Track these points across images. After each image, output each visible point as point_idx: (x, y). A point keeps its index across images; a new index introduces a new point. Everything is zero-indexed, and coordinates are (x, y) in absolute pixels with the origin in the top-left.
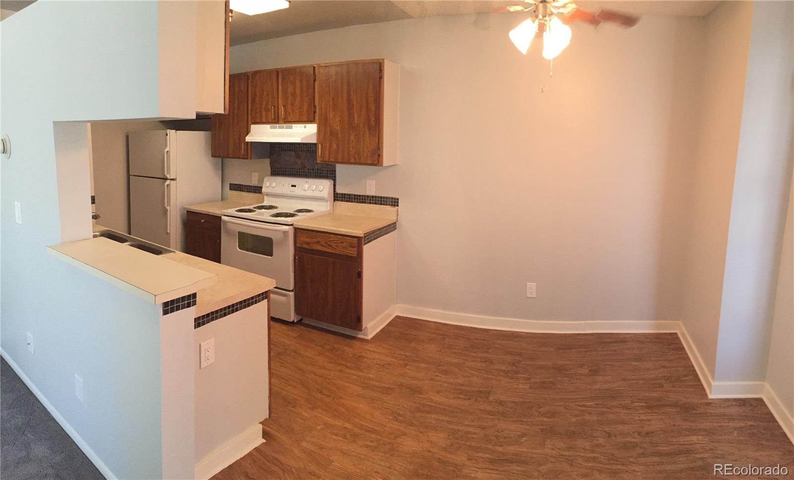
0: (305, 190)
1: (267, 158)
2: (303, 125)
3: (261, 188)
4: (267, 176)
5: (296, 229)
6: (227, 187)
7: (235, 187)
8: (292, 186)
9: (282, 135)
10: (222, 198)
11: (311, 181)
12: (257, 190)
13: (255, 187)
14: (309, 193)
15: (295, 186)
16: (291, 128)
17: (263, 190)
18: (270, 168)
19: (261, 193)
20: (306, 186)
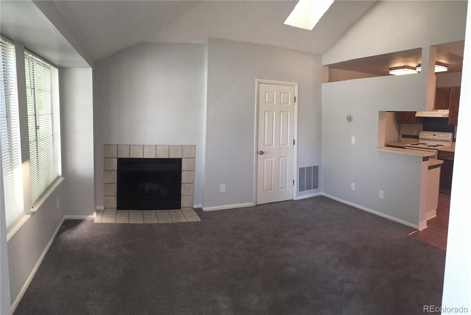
0: (440, 137)
1: (422, 123)
2: (442, 110)
3: (419, 136)
4: (421, 131)
5: (439, 151)
6: (401, 136)
7: (404, 136)
8: (434, 135)
9: (430, 114)
10: (398, 140)
11: (443, 133)
12: (417, 137)
13: (415, 136)
14: (442, 138)
15: (435, 135)
16: (437, 111)
17: (420, 137)
18: (423, 128)
19: (419, 139)
20: (441, 135)
